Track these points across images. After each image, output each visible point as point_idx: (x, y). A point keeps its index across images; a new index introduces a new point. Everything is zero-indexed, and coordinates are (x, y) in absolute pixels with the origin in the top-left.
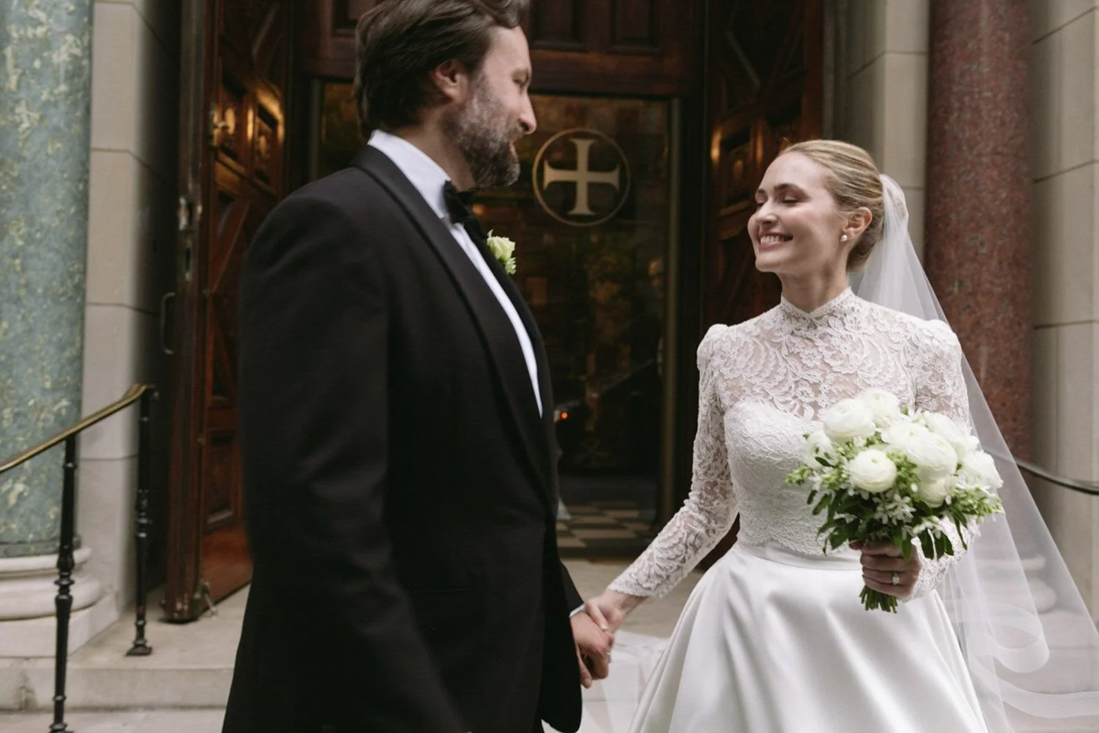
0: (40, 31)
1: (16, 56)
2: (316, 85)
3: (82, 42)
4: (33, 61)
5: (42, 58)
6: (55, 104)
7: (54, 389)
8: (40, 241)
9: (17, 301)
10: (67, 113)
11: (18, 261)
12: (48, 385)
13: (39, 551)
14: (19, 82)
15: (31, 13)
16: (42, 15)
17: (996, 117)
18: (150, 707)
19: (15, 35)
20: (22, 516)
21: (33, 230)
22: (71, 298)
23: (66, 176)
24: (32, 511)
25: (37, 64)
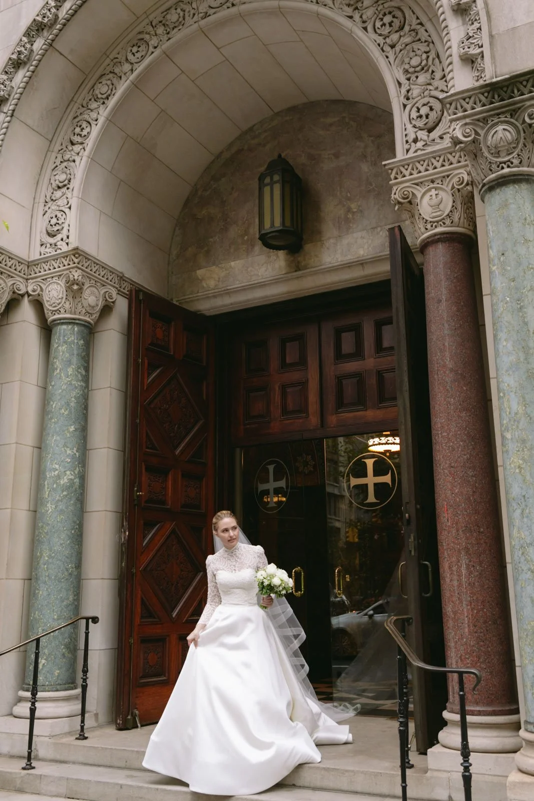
0: (57, 472)
1: (48, 484)
2: (238, 451)
3: (74, 473)
4: (54, 484)
5: (57, 483)
6: (61, 501)
7: (58, 619)
8: (53, 557)
9: (45, 583)
10: (66, 503)
11: (46, 566)
12: (56, 617)
13: (49, 689)
14: (48, 494)
15: (53, 467)
16: (57, 466)
17: (449, 447)
18: (74, 763)
19: (48, 476)
20: (44, 674)
21: (51, 553)
22: (67, 579)
23: (65, 529)
24: (48, 672)
25: (55, 486)
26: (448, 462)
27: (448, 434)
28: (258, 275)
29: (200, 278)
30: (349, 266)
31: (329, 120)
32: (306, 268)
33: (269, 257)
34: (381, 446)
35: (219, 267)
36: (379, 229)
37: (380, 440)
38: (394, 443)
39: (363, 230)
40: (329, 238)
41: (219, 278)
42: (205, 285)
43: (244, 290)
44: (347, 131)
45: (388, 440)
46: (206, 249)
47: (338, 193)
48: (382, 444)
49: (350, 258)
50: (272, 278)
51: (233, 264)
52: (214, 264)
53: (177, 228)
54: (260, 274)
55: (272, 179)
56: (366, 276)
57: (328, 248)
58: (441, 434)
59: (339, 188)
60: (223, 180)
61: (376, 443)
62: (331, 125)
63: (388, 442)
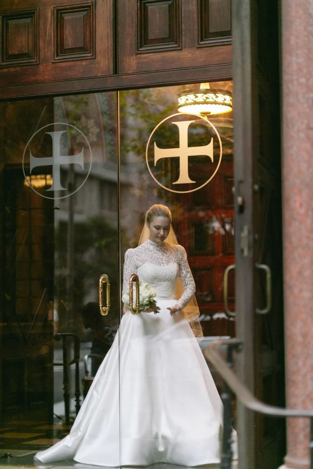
26: (305, 122)
27: (308, 80)
34: (197, 105)
37: (196, 97)
38: (215, 102)
45: (207, 98)
48: (199, 103)
58: (297, 80)
61: (190, 101)
63: (207, 100)
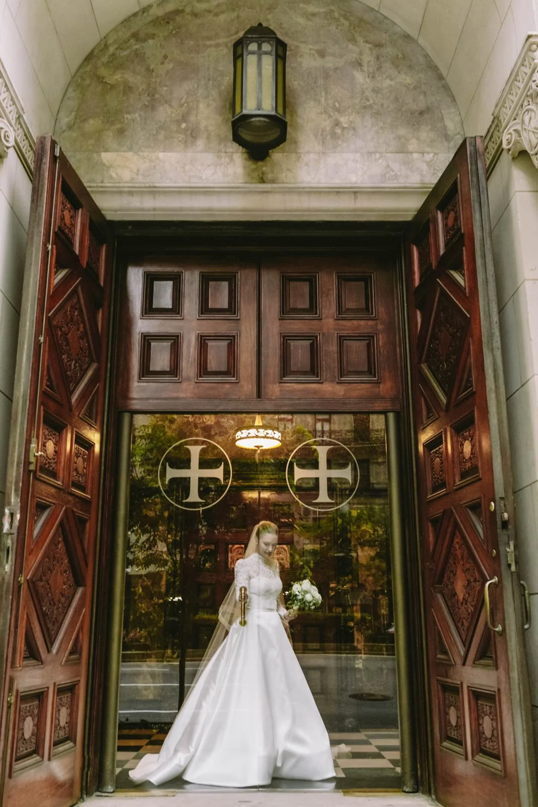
2: (126, 417)
28: (201, 178)
29: (107, 164)
30: (337, 192)
31: (311, 9)
32: (273, 181)
33: (220, 157)
34: (258, 439)
35: (139, 155)
36: (378, 155)
37: (258, 432)
38: (273, 438)
39: (356, 152)
40: (309, 152)
41: (138, 170)
42: (114, 175)
43: (180, 193)
44: (337, 28)
45: (267, 434)
46: (118, 126)
47: (323, 100)
49: (337, 182)
50: (226, 185)
51: (161, 155)
52: (130, 149)
53: (70, 89)
54: (204, 177)
55: (260, 47)
56: (355, 210)
57: (307, 164)
59: (323, 93)
60: (151, 42)
61: (252, 435)
62: (314, 15)
63: (267, 436)
